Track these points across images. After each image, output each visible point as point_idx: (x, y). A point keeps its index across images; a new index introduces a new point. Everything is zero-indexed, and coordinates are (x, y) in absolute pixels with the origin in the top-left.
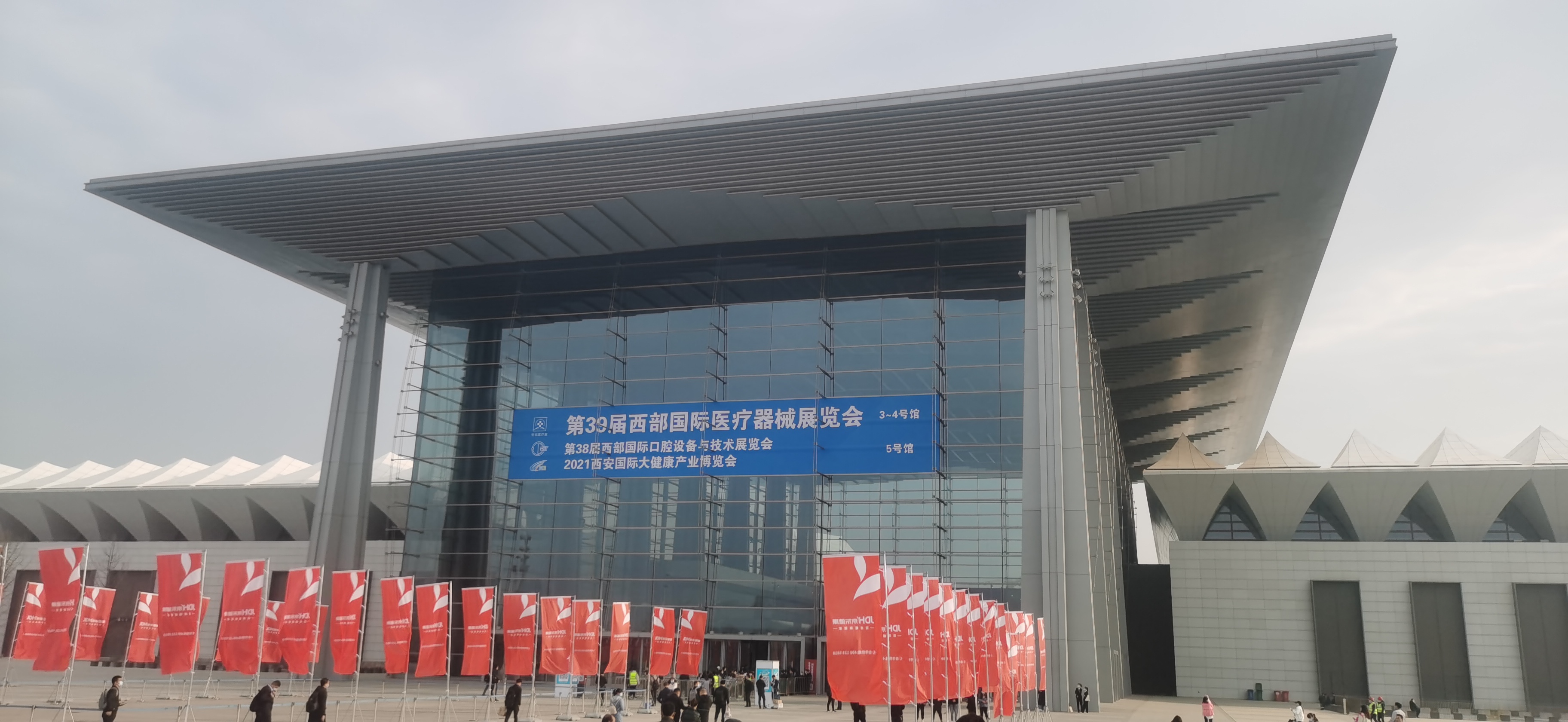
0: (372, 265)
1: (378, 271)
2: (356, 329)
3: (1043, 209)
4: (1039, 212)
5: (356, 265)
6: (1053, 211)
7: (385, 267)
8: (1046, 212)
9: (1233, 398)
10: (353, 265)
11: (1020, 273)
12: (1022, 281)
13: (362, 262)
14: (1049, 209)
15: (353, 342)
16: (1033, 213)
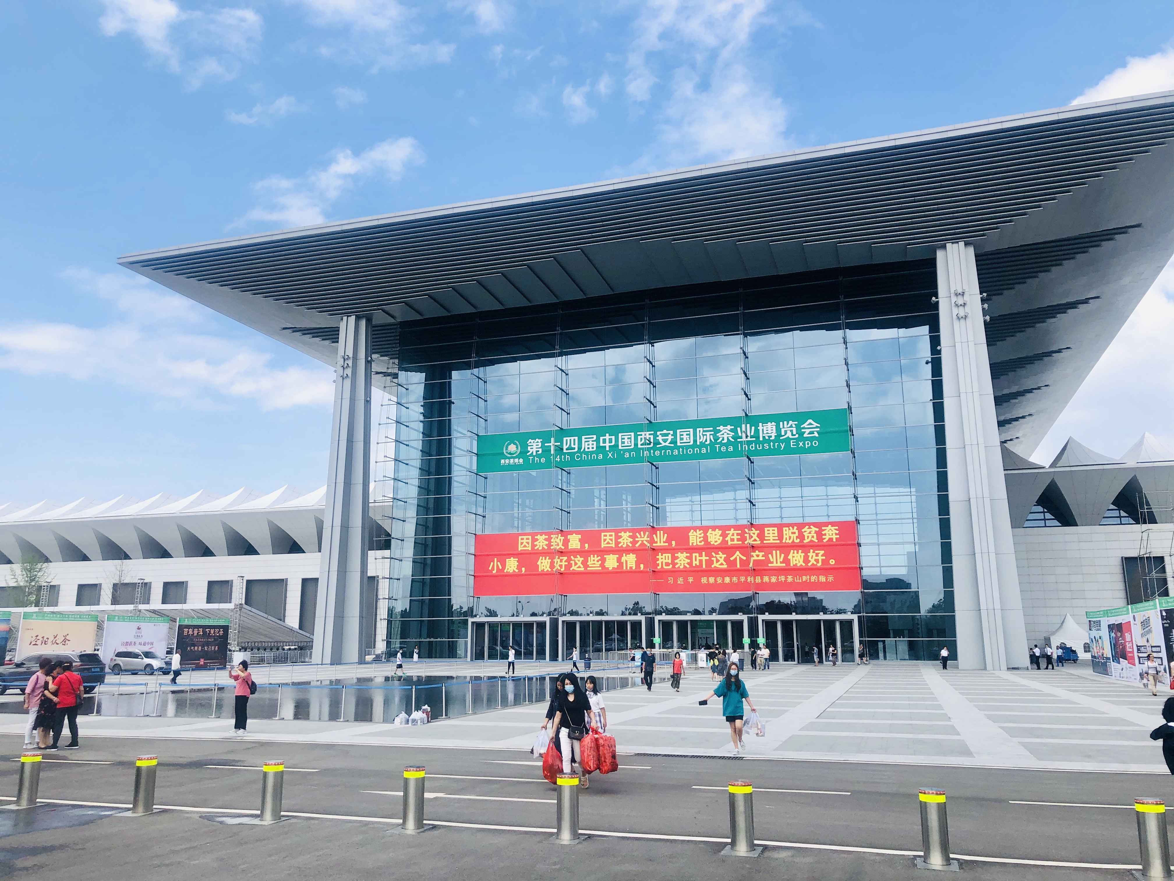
0: (358, 318)
1: (363, 323)
2: (349, 371)
3: (952, 243)
4: (949, 246)
5: (345, 318)
6: (962, 244)
7: (369, 320)
8: (955, 245)
9: (1031, 412)
10: (342, 319)
11: (934, 298)
12: (936, 305)
13: (351, 316)
14: (958, 242)
15: (348, 382)
16: (944, 247)
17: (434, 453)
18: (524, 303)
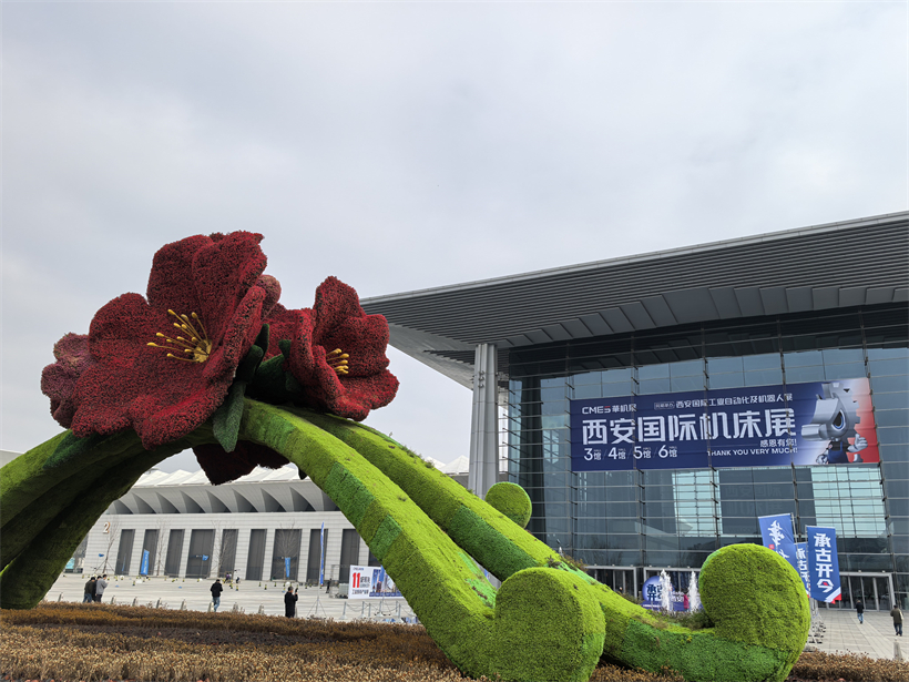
0: (489, 345)
1: (492, 348)
2: (484, 383)
7: (495, 346)
10: (478, 346)
13: (484, 344)
15: (484, 390)
17: (531, 440)
18: (588, 335)
